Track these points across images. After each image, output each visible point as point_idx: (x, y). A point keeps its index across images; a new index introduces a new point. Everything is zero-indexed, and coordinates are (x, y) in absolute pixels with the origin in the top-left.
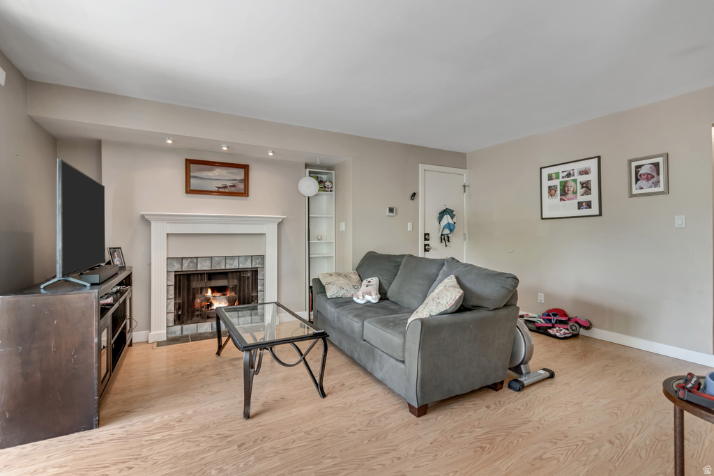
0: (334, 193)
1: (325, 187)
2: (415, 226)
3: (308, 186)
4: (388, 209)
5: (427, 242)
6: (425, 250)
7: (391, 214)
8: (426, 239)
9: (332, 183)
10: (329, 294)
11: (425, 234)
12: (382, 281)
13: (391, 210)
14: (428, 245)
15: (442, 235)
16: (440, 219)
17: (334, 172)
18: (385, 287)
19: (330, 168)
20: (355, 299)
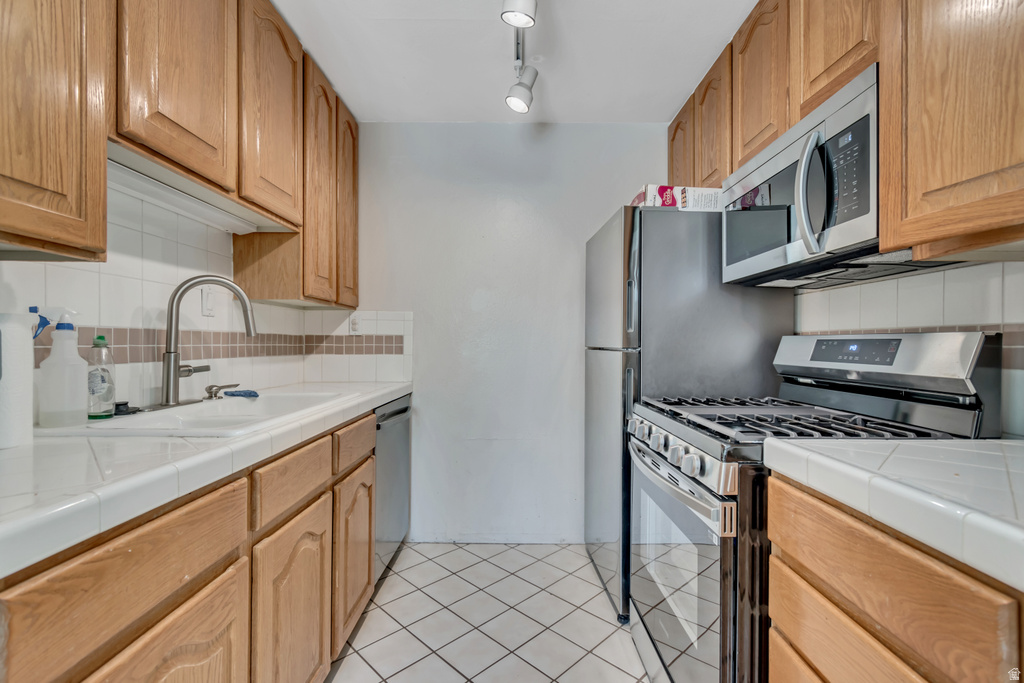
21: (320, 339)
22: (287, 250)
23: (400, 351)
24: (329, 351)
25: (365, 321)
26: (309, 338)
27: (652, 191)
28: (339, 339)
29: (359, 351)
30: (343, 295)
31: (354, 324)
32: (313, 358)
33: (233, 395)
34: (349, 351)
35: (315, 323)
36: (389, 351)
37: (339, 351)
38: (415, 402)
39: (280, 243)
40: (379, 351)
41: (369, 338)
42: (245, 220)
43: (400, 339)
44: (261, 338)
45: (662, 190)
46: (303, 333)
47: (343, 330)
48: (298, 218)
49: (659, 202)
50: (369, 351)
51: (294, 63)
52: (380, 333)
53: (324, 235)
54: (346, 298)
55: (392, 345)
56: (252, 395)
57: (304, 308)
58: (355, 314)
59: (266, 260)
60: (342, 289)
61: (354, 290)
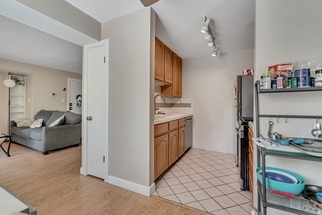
0: (25, 86)
1: (20, 83)
2: (66, 101)
3: (10, 83)
4: (52, 94)
5: (71, 107)
6: (70, 109)
7: (53, 96)
8: (70, 105)
9: (24, 82)
10: (18, 126)
11: (70, 104)
12: (44, 120)
13: (54, 94)
14: (72, 107)
15: (77, 104)
16: (77, 98)
17: (25, 77)
18: (45, 122)
19: (23, 76)
20: (30, 127)
21: (174, 104)
22: (170, 88)
23: (190, 107)
24: (176, 107)
25: (183, 100)
26: (172, 104)
27: (245, 71)
28: (178, 104)
29: (182, 107)
30: (179, 95)
31: (181, 101)
32: (173, 108)
33: (162, 114)
34: (180, 107)
35: (173, 101)
36: (188, 107)
37: (178, 107)
38: (194, 118)
39: (169, 87)
40: (186, 107)
41: (184, 104)
42: (163, 84)
43: (190, 104)
44: (167, 104)
45: (248, 71)
46: (171, 103)
47: (179, 102)
48: (171, 83)
49: (247, 74)
50: (184, 107)
51: (171, 55)
52: (186, 103)
53: (176, 84)
54: (179, 96)
55: (189, 105)
56: (164, 114)
57: (171, 98)
58: (181, 99)
59: (166, 90)
60: (179, 94)
61: (181, 94)
